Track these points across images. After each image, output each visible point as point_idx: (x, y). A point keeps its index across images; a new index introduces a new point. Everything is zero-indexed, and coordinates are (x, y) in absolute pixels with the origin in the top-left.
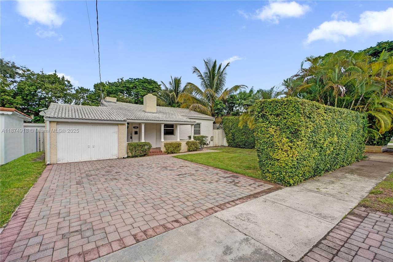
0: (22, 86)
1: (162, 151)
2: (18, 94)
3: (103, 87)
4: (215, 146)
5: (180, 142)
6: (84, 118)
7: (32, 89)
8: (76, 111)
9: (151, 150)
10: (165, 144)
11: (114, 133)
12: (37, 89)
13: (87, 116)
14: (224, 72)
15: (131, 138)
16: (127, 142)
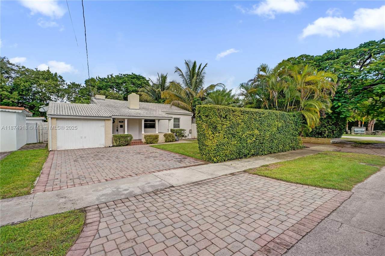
0: (18, 82)
1: (142, 142)
2: (15, 90)
3: (94, 82)
4: (193, 138)
5: (159, 135)
6: (78, 115)
7: (27, 85)
8: (71, 108)
9: (132, 141)
10: (145, 136)
11: (102, 126)
12: (32, 84)
13: (80, 114)
14: (203, 72)
15: (117, 131)
16: (113, 134)
